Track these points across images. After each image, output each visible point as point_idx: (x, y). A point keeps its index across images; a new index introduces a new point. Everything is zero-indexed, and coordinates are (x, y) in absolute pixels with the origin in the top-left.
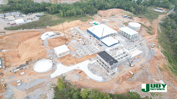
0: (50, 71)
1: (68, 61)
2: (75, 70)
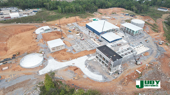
0: (39, 66)
1: (62, 56)
2: (69, 67)
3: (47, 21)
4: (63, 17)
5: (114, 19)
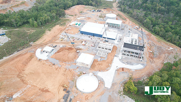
2: (117, 70)
3: (34, 41)
4: (45, 31)
5: (89, 18)
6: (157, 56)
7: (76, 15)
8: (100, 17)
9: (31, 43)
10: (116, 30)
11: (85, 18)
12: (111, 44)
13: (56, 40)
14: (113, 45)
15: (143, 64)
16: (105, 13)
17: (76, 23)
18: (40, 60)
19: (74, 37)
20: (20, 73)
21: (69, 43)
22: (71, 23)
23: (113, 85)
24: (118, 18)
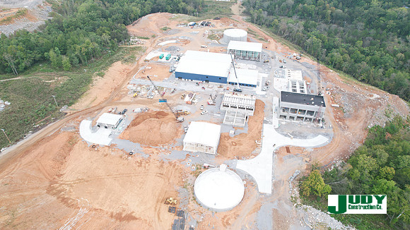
1: (241, 148)
2: (276, 153)
3: (70, 104)
4: (90, 77)
5: (186, 42)
6: (350, 114)
7: (154, 37)
8: (211, 37)
9: (64, 109)
10: (252, 65)
11: (176, 43)
12: (249, 97)
13: (121, 98)
14: (254, 98)
15: (326, 135)
16: (219, 28)
17: (159, 54)
18: (94, 146)
19: (163, 88)
20: (53, 182)
21: (155, 101)
22: (146, 54)
23: (276, 185)
24: (251, 37)
